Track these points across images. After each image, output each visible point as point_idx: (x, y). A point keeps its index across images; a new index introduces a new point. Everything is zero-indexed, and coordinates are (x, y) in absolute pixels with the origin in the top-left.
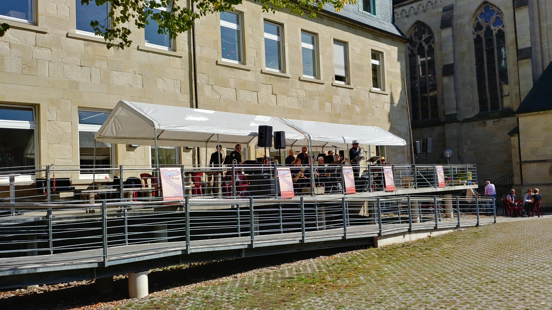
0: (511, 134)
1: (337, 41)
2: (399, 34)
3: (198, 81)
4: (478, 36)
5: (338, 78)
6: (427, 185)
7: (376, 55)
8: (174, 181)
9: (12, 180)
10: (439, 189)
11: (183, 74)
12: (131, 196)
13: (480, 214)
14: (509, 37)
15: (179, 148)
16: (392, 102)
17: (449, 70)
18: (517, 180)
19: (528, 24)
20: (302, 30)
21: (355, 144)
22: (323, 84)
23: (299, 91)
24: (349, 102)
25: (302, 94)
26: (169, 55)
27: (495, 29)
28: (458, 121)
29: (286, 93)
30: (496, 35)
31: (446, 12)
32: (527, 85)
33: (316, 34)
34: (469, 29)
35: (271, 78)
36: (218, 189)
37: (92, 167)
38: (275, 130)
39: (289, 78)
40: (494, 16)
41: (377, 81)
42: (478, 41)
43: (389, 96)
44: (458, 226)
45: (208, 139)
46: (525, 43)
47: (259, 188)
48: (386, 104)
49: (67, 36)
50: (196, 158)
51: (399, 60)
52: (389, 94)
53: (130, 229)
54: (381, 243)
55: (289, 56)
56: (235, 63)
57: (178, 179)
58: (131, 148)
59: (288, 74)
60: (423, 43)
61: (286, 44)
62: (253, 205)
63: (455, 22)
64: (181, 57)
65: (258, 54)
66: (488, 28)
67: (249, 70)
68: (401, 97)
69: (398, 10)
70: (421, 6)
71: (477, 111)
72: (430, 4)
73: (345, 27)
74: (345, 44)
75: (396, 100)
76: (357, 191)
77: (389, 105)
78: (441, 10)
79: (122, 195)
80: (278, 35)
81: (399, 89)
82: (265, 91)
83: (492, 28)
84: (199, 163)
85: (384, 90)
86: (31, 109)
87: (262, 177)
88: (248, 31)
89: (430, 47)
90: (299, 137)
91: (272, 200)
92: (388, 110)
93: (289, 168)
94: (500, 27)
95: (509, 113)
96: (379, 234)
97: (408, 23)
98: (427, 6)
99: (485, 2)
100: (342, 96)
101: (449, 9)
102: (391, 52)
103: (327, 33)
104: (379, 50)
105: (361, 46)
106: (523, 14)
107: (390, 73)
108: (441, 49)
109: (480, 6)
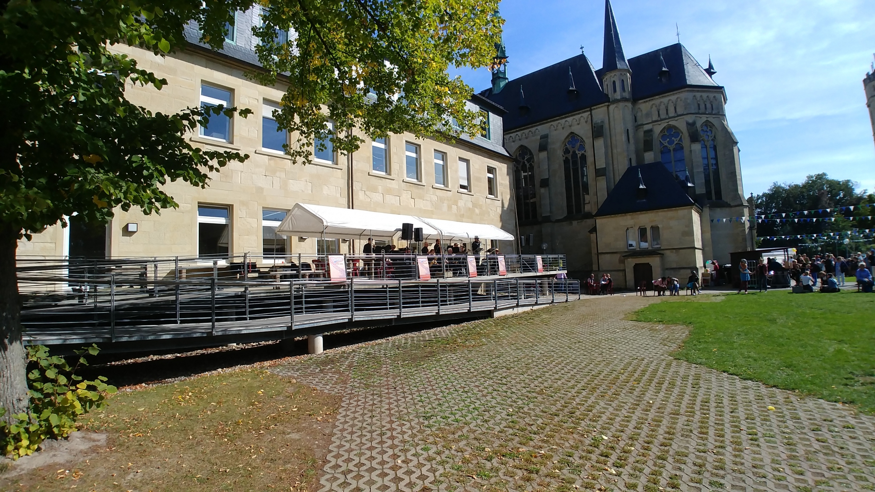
0: (591, 231)
1: (461, 159)
2: (508, 155)
3: (354, 188)
4: (566, 158)
5: (462, 187)
6: (529, 271)
7: (491, 170)
8: (339, 266)
9: (215, 263)
10: (538, 274)
11: (343, 183)
12: (307, 277)
13: (569, 293)
14: (590, 160)
15: (339, 240)
16: (503, 206)
17: (545, 183)
18: (595, 267)
19: (603, 150)
20: (435, 150)
21: (477, 239)
22: (451, 191)
23: (432, 196)
24: (470, 205)
25: (435, 198)
26: (333, 168)
27: (579, 153)
28: (551, 222)
29: (421, 197)
30: (580, 157)
31: (542, 140)
32: (603, 196)
33: (445, 153)
34: (560, 153)
35: (410, 186)
36: (372, 272)
37: (273, 254)
38: (415, 227)
39: (424, 186)
40: (579, 144)
41: (492, 189)
42: (566, 161)
43: (501, 201)
44: (553, 302)
45: (361, 234)
46: (601, 164)
47: (403, 272)
48: (498, 208)
49: (255, 152)
50: (352, 248)
51: (508, 174)
52: (501, 200)
53: (307, 302)
54: (497, 314)
55: (425, 169)
56: (383, 174)
57: (342, 264)
58: (302, 240)
59: (423, 183)
60: (526, 161)
61: (422, 160)
62: (401, 285)
63: (549, 147)
64: (341, 169)
65: (401, 167)
66: (574, 152)
67: (393, 180)
68: (509, 202)
69: (507, 137)
70: (524, 135)
71: (565, 214)
72: (530, 133)
73: (468, 148)
74: (467, 161)
75: (506, 205)
76: (478, 275)
77: (501, 208)
78: (539, 137)
79: (300, 276)
80: (416, 153)
81: (508, 197)
82: (406, 196)
83: (577, 152)
84: (353, 252)
85: (497, 197)
86: (227, 209)
87: (405, 264)
88: (393, 150)
89: (531, 165)
90: (433, 232)
91: (413, 282)
92: (500, 213)
93: (426, 257)
94: (583, 152)
95: (589, 216)
96: (495, 308)
97: (515, 146)
98: (528, 134)
99: (572, 133)
100: (465, 200)
101: (545, 137)
102: (502, 168)
103: (454, 152)
104: (493, 166)
105: (479, 163)
106: (600, 143)
107: (501, 184)
108: (539, 167)
109: (568, 136)
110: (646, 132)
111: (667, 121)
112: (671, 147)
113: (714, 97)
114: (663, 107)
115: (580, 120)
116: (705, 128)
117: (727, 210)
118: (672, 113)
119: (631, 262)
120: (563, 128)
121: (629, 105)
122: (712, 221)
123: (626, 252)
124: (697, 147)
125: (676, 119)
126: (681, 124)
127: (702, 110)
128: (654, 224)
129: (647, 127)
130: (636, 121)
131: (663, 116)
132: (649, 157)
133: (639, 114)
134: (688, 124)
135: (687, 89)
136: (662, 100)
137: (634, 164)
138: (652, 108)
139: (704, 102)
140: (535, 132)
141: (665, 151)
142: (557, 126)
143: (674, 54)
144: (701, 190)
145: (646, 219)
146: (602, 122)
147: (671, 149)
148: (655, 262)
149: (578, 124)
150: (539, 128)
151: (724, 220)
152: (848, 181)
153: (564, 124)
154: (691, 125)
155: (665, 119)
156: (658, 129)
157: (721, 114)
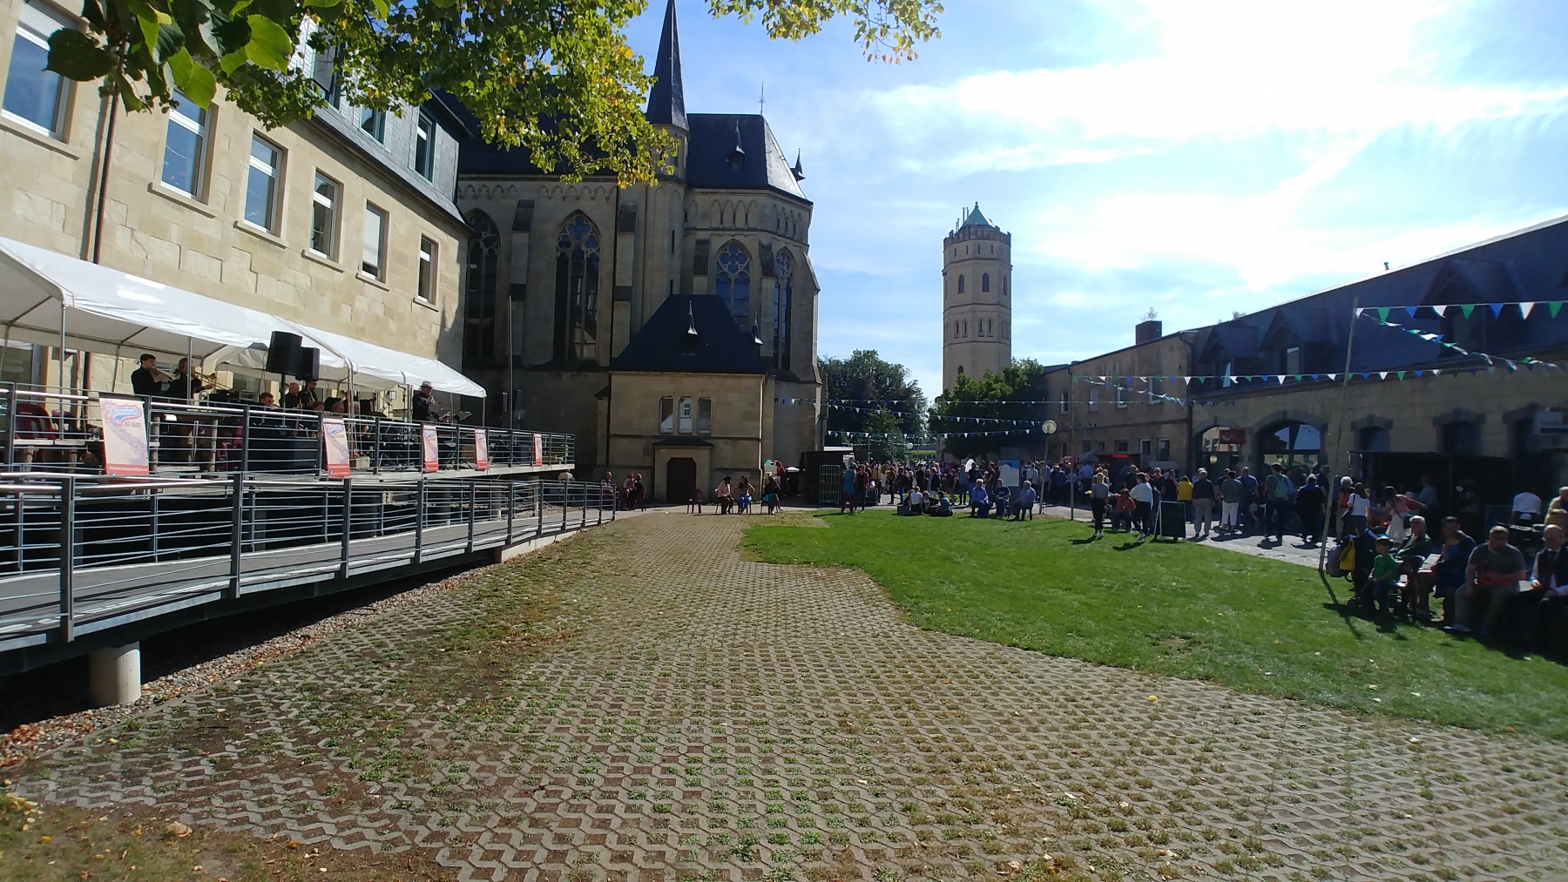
0: (599, 396)
1: (372, 206)
2: (460, 221)
3: (105, 215)
4: (563, 254)
5: (366, 267)
8: (128, 430)
11: (76, 195)
14: (605, 268)
15: (44, 350)
16: (443, 325)
18: (601, 460)
19: (631, 257)
20: (318, 170)
21: (426, 388)
22: (342, 272)
23: (299, 274)
24: (380, 311)
25: (305, 281)
26: (51, 148)
27: (588, 252)
28: (522, 367)
29: (274, 273)
30: (588, 259)
31: (521, 209)
32: (622, 339)
33: (339, 183)
34: (552, 242)
35: (250, 239)
39: (284, 247)
40: (589, 234)
41: (425, 285)
42: (562, 260)
43: (439, 314)
45: (121, 338)
46: (625, 280)
48: (434, 326)
50: (81, 375)
51: (459, 261)
52: (440, 310)
54: (506, 555)
55: (291, 209)
56: (186, 195)
60: (482, 243)
61: (287, 186)
63: (534, 226)
64: (75, 158)
65: (234, 190)
66: (579, 246)
67: (212, 217)
68: (456, 319)
69: (463, 184)
70: (485, 189)
71: (549, 358)
72: (499, 189)
73: (388, 186)
74: (383, 214)
75: (449, 324)
77: (439, 327)
78: (515, 203)
79: (11, 455)
80: (273, 165)
81: (455, 306)
82: (237, 263)
83: (584, 248)
85: (433, 303)
88: (221, 143)
89: (491, 251)
92: (437, 337)
95: (590, 366)
97: (469, 205)
98: (494, 191)
99: (579, 211)
100: (369, 299)
101: (527, 205)
102: (450, 247)
103: (357, 187)
104: (432, 238)
105: (408, 224)
106: (626, 241)
107: (444, 278)
108: (509, 260)
109: (571, 215)
110: (699, 242)
111: (733, 233)
112: (733, 276)
113: (799, 214)
114: (728, 210)
115: (596, 192)
116: (781, 258)
117: (794, 386)
118: (740, 223)
119: (665, 455)
120: (564, 198)
121: (681, 190)
122: (776, 400)
123: (656, 437)
124: (769, 284)
125: (746, 233)
126: (751, 243)
127: (782, 230)
128: (704, 395)
129: (702, 235)
130: (686, 221)
131: (728, 224)
132: (701, 285)
133: (692, 211)
134: (761, 245)
135: (767, 191)
136: (731, 197)
137: (676, 291)
138: (713, 205)
139: (786, 218)
140: (508, 190)
141: (723, 280)
142: (553, 191)
143: (753, 128)
144: (767, 352)
145: (693, 385)
146: (635, 207)
147: (733, 279)
148: (701, 457)
149: (593, 199)
150: (518, 184)
151: (793, 400)
152: (900, 366)
153: (567, 192)
154: (765, 249)
155: (731, 230)
156: (717, 243)
157: (803, 244)
